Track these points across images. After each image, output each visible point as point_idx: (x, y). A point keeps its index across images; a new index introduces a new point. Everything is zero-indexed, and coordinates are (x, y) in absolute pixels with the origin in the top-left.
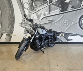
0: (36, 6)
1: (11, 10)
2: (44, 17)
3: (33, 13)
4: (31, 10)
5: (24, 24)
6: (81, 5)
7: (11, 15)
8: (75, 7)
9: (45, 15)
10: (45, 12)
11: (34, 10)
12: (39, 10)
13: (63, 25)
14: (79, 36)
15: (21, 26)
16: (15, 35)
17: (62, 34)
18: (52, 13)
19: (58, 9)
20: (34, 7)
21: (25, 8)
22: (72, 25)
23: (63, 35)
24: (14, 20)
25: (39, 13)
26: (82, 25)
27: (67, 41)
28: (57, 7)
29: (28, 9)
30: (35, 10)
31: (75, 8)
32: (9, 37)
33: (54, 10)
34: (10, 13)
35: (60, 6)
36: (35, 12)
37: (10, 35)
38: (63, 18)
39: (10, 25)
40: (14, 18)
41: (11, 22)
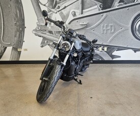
1: (18, 7)
2: (73, 18)
3: (56, 12)
4: (51, 6)
5: (41, 30)
7: (18, 15)
8: (125, 1)
9: (75, 15)
10: (76, 11)
11: (57, 7)
12: (65, 7)
13: (105, 31)
15: (36, 35)
16: (26, 50)
17: (103, 47)
18: (87, 12)
19: (96, 5)
20: (56, 1)
21: (41, 4)
22: (120, 33)
23: (106, 49)
24: (24, 25)
25: (65, 12)
26: (137, 32)
27: (111, 59)
28: (95, 2)
29: (47, 5)
30: (59, 7)
31: (126, 4)
32: (16, 53)
33: (91, 7)
34: (17, 12)
37: (19, 50)
38: (105, 21)
39: (18, 33)
40: (23, 20)
41: (18, 28)
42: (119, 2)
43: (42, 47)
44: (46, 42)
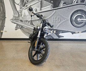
0: (28, 1)
1: (2, 5)
3: (25, 9)
4: (22, 5)
5: (15, 20)
6: (74, 2)
8: (67, 3)
9: (36, 11)
10: (37, 8)
11: (26, 5)
12: (31, 6)
13: (55, 21)
14: (70, 33)
15: (12, 22)
16: (6, 31)
17: (53, 31)
18: (44, 9)
19: (50, 5)
20: (25, 2)
21: (16, 4)
22: (63, 22)
23: (55, 32)
24: (5, 16)
26: (74, 22)
27: (58, 38)
28: (49, 3)
29: (19, 4)
30: (27, 6)
31: (67, 5)
33: (46, 6)
35: (52, 1)
36: (27, 7)
37: (1, 31)
38: (55, 15)
39: (1, 21)
40: (5, 13)
41: (1, 18)
42: (63, 4)
43: (16, 30)
44: (18, 27)
